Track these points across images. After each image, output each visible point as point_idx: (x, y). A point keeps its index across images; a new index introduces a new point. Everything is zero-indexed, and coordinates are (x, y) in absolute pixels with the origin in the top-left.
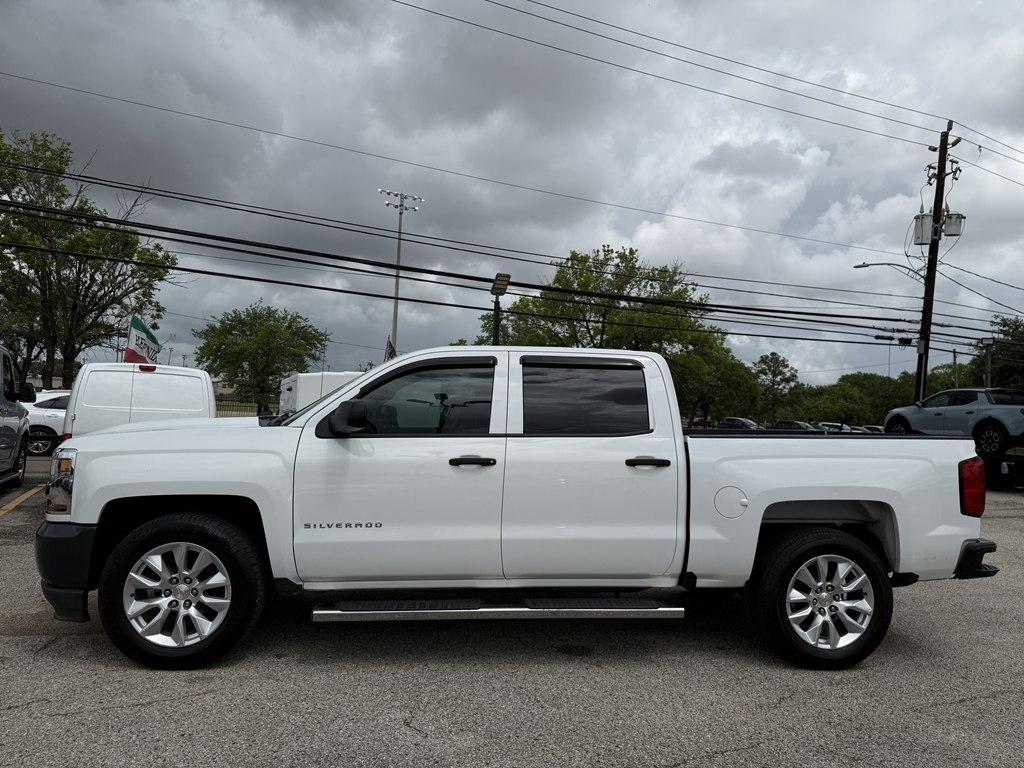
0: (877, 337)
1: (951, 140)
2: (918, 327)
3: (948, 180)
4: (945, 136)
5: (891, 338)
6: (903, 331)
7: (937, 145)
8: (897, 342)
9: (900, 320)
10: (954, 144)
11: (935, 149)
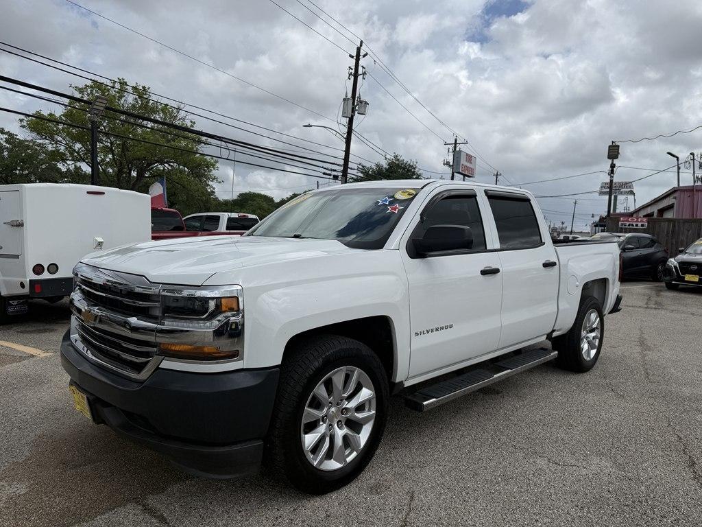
0: (324, 174)
1: (362, 53)
2: (342, 168)
3: (360, 78)
4: (359, 49)
5: (330, 175)
6: (335, 171)
7: (354, 54)
8: (332, 177)
9: (334, 164)
10: (364, 56)
11: (352, 57)
